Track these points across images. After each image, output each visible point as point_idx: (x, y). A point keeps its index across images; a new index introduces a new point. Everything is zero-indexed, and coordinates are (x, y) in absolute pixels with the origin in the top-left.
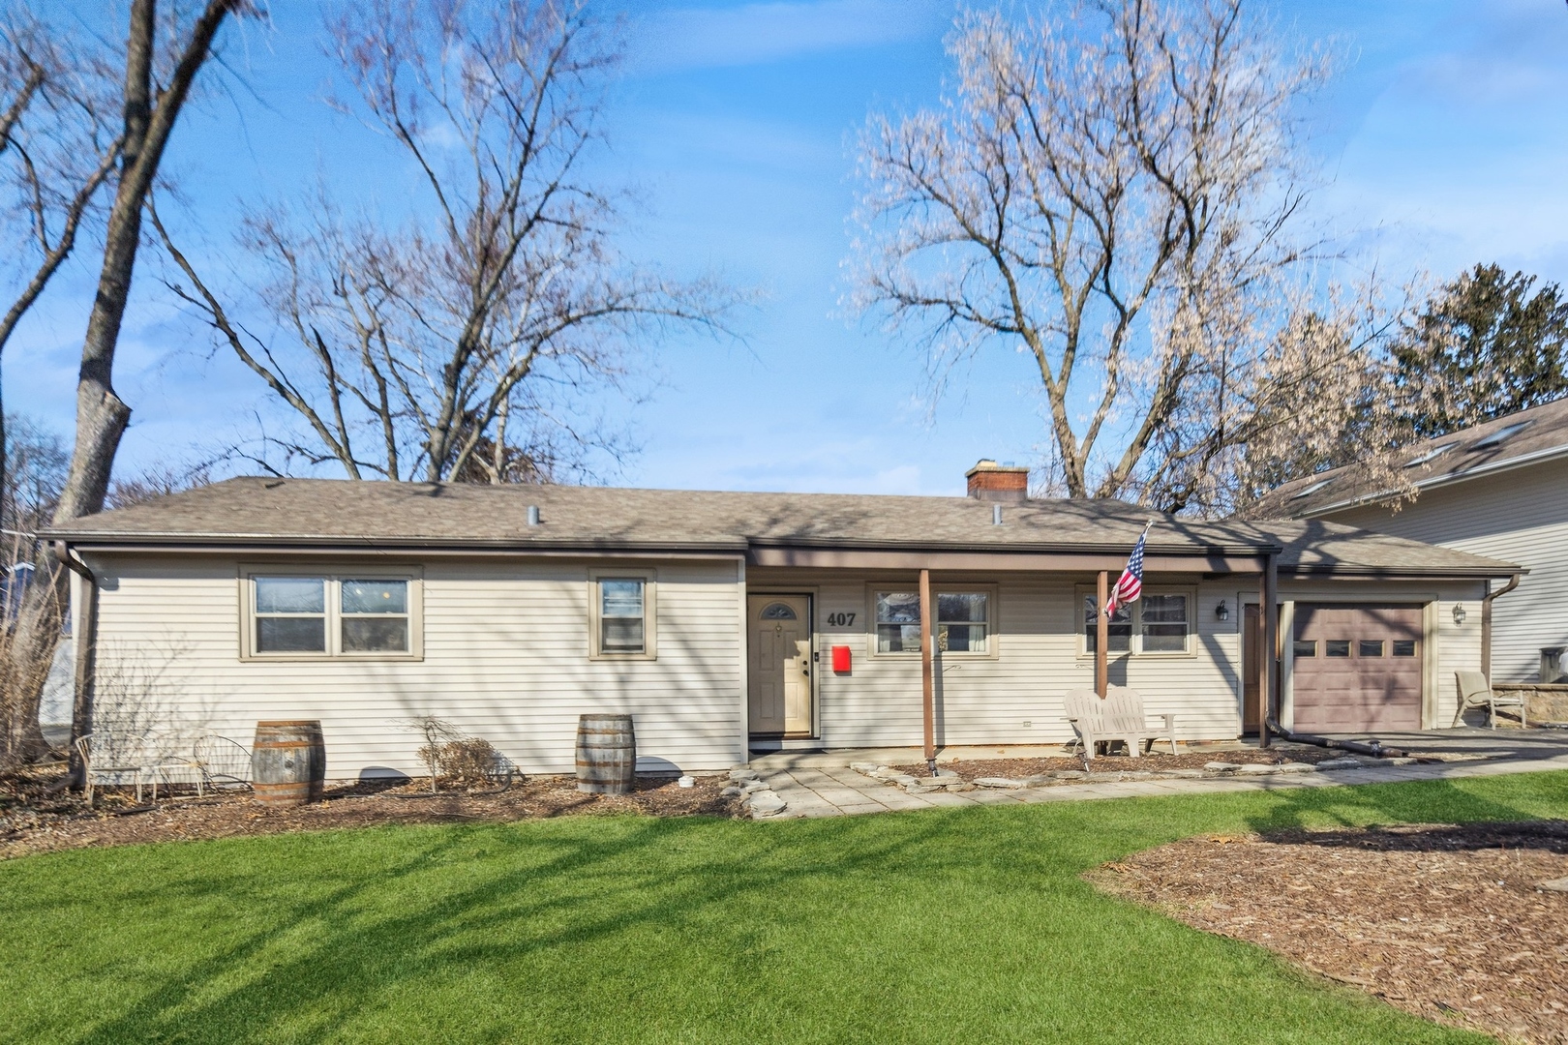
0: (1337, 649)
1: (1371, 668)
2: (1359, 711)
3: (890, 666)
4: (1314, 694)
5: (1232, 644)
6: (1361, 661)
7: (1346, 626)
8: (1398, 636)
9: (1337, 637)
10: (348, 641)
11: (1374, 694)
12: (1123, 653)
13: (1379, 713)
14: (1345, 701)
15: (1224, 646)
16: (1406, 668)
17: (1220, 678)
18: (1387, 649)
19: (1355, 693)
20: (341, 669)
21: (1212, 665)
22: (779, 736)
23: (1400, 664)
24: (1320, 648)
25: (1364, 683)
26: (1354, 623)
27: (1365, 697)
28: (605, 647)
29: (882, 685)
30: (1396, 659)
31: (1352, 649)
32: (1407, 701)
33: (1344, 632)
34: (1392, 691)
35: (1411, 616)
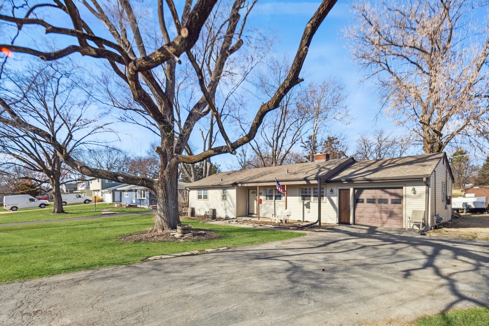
0: (371, 201)
1: (383, 207)
2: (379, 220)
3: (268, 202)
4: (363, 214)
5: (335, 199)
6: (379, 205)
7: (374, 195)
8: (394, 198)
9: (371, 198)
10: (204, 198)
11: (385, 216)
12: (309, 201)
13: (387, 221)
14: (374, 217)
15: (333, 200)
16: (397, 208)
17: (332, 208)
18: (390, 202)
19: (378, 215)
20: (203, 201)
21: (330, 205)
22: (253, 214)
23: (395, 206)
24: (365, 201)
25: (381, 212)
26: (378, 194)
27: (381, 216)
28: (223, 199)
29: (267, 206)
30: (393, 205)
31: (377, 201)
32: (398, 218)
33: (374, 196)
34: (391, 214)
35: (398, 191)
